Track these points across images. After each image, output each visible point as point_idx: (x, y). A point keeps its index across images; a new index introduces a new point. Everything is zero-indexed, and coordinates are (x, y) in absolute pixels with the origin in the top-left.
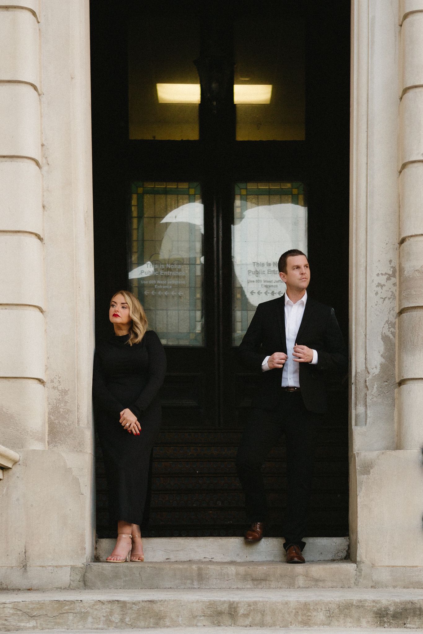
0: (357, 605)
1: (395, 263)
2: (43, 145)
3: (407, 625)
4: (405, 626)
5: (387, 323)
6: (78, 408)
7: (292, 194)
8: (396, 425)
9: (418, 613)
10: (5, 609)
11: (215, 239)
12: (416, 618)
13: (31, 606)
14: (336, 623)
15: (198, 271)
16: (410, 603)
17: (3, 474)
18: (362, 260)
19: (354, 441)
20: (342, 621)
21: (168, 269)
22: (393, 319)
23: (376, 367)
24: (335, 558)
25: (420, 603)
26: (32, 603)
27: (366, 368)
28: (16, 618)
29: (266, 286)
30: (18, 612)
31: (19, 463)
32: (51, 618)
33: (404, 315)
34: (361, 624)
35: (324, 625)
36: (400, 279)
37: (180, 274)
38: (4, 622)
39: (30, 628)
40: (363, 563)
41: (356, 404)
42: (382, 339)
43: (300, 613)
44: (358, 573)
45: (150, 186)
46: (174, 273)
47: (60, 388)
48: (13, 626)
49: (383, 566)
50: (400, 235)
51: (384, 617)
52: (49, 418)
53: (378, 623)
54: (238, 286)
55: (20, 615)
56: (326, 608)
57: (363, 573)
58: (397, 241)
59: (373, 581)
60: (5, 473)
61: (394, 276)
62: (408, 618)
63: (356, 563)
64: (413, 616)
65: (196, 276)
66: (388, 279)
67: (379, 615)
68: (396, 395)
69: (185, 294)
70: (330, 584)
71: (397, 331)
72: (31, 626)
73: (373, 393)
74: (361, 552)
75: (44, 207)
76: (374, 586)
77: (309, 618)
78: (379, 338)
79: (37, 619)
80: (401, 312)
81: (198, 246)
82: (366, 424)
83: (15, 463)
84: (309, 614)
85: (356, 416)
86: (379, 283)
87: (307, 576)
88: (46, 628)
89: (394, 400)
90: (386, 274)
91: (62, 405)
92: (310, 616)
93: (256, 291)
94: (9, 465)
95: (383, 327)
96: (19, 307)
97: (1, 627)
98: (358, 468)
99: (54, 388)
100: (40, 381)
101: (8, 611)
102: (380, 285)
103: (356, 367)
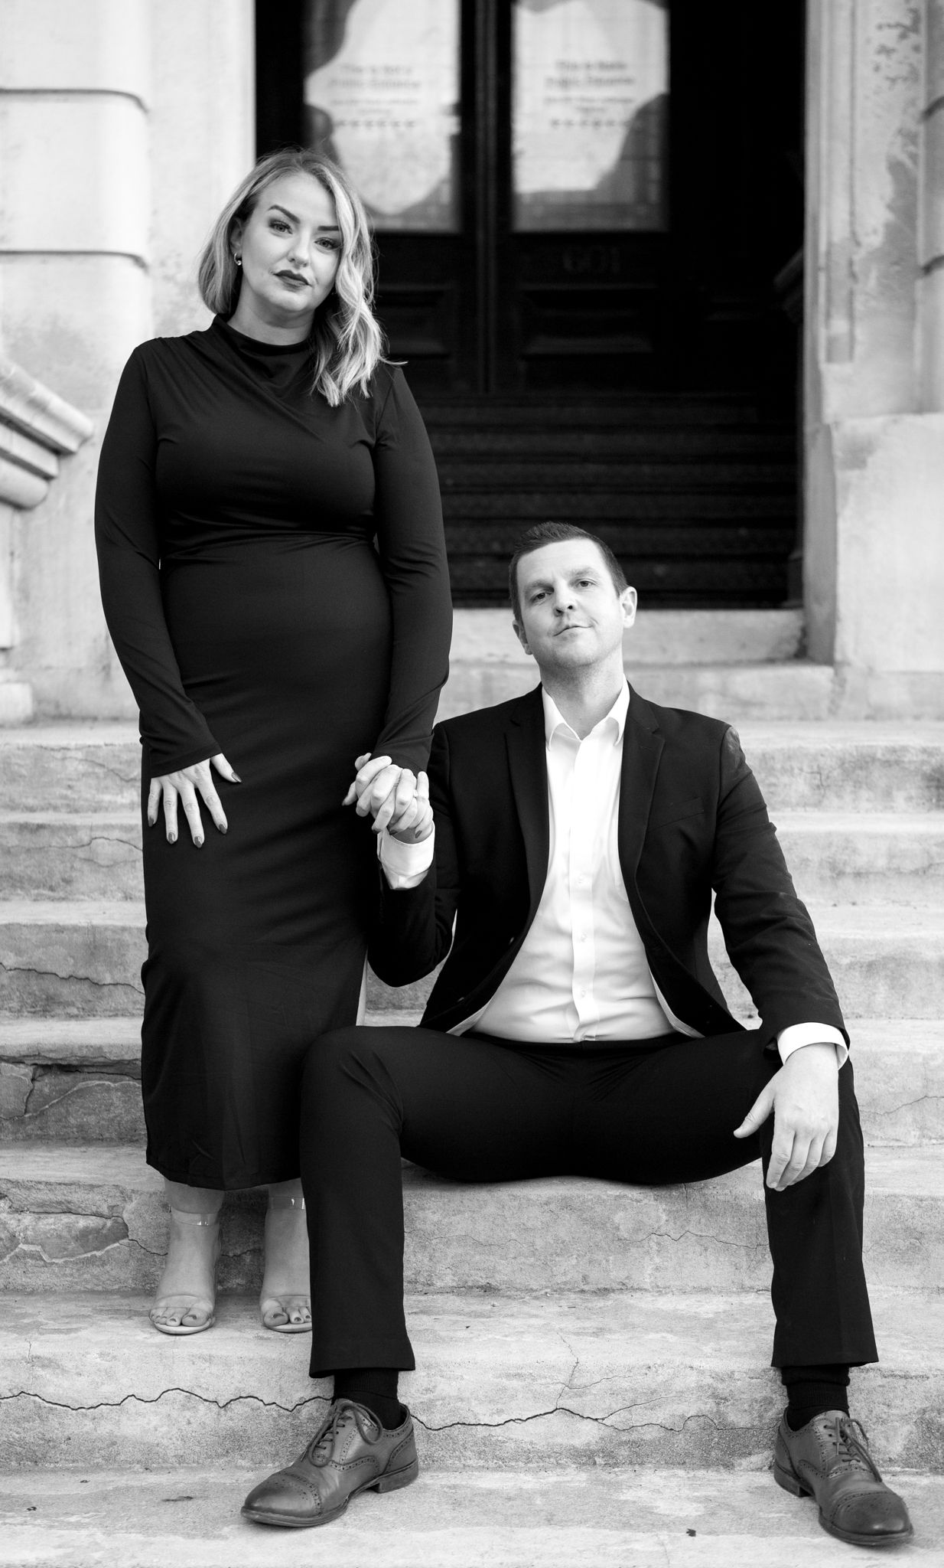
0: (884, 759)
1: (918, 2)
5: (901, 134)
8: (918, 363)
10: (67, 763)
13: (122, 756)
14: (836, 802)
17: (59, 466)
19: (824, 396)
20: (848, 798)
22: (913, 126)
23: (876, 232)
24: (773, 656)
27: (853, 234)
28: (92, 782)
29: (584, 110)
30: (97, 770)
31: (92, 440)
34: (893, 804)
35: (805, 805)
36: (930, 39)
38: (65, 792)
39: (123, 806)
40: (849, 664)
41: (828, 315)
42: (889, 169)
44: (838, 689)
47: (180, 280)
48: (86, 800)
49: (893, 673)
53: (934, 800)
55: (102, 775)
56: (812, 767)
57: (848, 688)
59: (871, 706)
60: (65, 462)
61: (917, 31)
63: (833, 666)
66: (903, 37)
67: (935, 784)
68: (919, 294)
70: (775, 712)
71: (921, 151)
72: (126, 801)
73: (870, 292)
74: (847, 641)
76: (876, 715)
77: (772, 790)
78: (883, 167)
80: (932, 109)
82: (852, 357)
83: (82, 439)
84: (773, 780)
85: (830, 341)
86: (882, 46)
87: (724, 692)
89: (915, 305)
90: (899, 25)
92: (775, 785)
93: (561, 120)
94: (69, 443)
95: (893, 143)
97: (59, 802)
98: (838, 453)
99: (168, 278)
100: (137, 260)
101: (75, 767)
102: (884, 50)
103: (830, 233)
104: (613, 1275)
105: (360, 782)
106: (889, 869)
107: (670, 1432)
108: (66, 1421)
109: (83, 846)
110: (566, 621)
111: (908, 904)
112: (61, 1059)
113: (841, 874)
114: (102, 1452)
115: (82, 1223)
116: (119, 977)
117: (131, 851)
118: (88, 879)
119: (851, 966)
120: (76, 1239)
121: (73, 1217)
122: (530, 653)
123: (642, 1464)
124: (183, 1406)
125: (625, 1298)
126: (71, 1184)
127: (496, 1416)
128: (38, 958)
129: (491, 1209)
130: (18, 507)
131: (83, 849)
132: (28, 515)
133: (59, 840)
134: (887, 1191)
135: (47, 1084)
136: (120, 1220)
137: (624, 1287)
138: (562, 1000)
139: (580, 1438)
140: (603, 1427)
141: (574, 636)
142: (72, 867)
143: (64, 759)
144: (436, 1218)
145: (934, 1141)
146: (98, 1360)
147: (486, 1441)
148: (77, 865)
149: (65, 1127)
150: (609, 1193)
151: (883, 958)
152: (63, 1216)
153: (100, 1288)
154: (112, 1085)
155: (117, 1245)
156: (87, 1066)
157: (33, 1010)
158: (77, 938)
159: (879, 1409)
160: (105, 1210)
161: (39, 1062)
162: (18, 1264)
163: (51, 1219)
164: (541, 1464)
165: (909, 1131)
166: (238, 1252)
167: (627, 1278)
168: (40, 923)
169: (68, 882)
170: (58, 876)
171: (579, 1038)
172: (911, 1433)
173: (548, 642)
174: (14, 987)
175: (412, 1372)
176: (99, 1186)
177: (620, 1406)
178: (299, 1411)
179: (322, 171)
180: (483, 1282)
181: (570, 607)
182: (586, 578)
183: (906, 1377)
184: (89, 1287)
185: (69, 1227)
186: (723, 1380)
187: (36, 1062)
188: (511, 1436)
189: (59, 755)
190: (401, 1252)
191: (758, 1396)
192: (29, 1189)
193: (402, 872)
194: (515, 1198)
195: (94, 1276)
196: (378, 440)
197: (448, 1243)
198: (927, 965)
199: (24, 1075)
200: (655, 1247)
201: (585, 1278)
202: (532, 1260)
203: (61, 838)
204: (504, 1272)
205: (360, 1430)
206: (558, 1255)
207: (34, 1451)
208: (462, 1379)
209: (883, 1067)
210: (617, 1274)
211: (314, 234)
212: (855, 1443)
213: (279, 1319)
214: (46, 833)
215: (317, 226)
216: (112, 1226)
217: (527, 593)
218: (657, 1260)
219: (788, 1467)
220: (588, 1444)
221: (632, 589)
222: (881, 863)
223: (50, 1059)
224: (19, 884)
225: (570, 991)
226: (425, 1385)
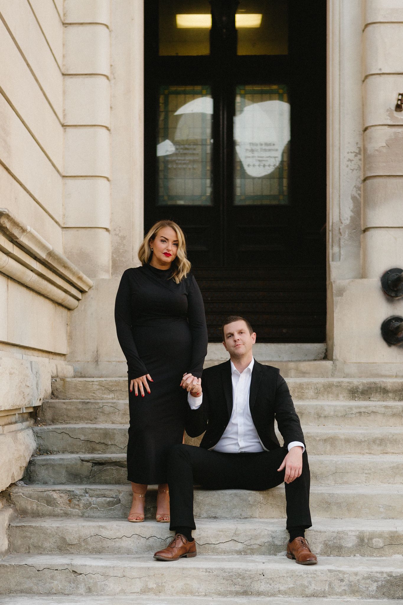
0: (336, 385)
1: (361, 145)
2: (111, 66)
3: (371, 399)
4: (370, 399)
5: (355, 187)
6: (132, 249)
7: (279, 94)
8: (361, 261)
9: (379, 390)
10: (93, 385)
11: (221, 126)
12: (377, 394)
13: (110, 384)
14: (322, 397)
15: (209, 149)
16: (374, 383)
17: (82, 296)
18: (337, 143)
19: (331, 272)
20: (325, 396)
21: (186, 149)
22: (359, 184)
23: (347, 219)
24: (316, 358)
25: (380, 383)
26: (111, 381)
27: (340, 219)
28: (101, 391)
29: (259, 161)
30: (102, 388)
31: (93, 288)
32: (124, 392)
33: (368, 182)
34: (339, 398)
35: (313, 399)
36: (364, 157)
37: (195, 152)
38: (92, 394)
40: (338, 360)
41: (332, 246)
42: (351, 198)
43: (296, 391)
44: (334, 368)
45: (173, 88)
46: (190, 152)
47: (120, 235)
48: (99, 397)
49: (353, 363)
50: (364, 125)
51: (355, 393)
52: (112, 256)
53: (351, 397)
54: (238, 160)
55: (104, 389)
56: (315, 387)
57: (337, 367)
58: (361, 130)
59: (344, 373)
60: (84, 295)
61: (360, 154)
62: (372, 394)
63: (332, 361)
64: (375, 393)
65: (207, 154)
66: (356, 156)
67: (352, 392)
68: (362, 239)
69: (198, 167)
71: (362, 193)
72: (111, 397)
73: (345, 238)
74: (337, 353)
75: (111, 108)
76: (346, 376)
77: (303, 394)
78: (350, 198)
79: (115, 393)
80: (365, 180)
81: (209, 131)
82: (340, 260)
83: (90, 288)
84: (303, 391)
85: (333, 254)
86: (349, 159)
87: (297, 369)
88: (121, 399)
89: (360, 243)
90: (354, 152)
91: (122, 247)
92: (304, 392)
93: (251, 164)
94: (86, 289)
95: (353, 190)
96: (93, 178)
97: (91, 397)
98: (334, 292)
99: (116, 235)
100: (107, 230)
101: (96, 387)
102: (350, 160)
103: (333, 219)
104: (248, 514)
105: (183, 380)
106: (334, 415)
107: (261, 546)
108: (108, 542)
109: (100, 408)
110: (237, 344)
111: (340, 425)
112: (100, 461)
113: (320, 417)
114: (117, 550)
115: (108, 499)
116: (113, 443)
117: (114, 409)
118: (102, 418)
119: (320, 440)
120: (107, 503)
121: (106, 498)
122: (227, 351)
123: (253, 554)
124: (137, 538)
125: (252, 519)
126: (105, 489)
127: (216, 542)
128: (90, 437)
129: (216, 496)
130: (69, 309)
131: (100, 409)
132: (72, 312)
133: (93, 406)
134: (321, 492)
135: (96, 468)
136: (118, 499)
137: (251, 517)
138: (235, 442)
139: (237, 547)
140: (243, 545)
141: (239, 347)
142: (97, 414)
143: (93, 384)
144: (201, 498)
145: (339, 485)
146: (116, 527)
147: (214, 548)
148: (99, 413)
149: (101, 480)
150: (247, 492)
151: (329, 438)
152: (103, 498)
153: (113, 517)
154: (114, 468)
155: (117, 505)
156: (106, 463)
157: (88, 452)
158: (101, 431)
159: (313, 540)
160: (114, 496)
161: (94, 462)
162: (91, 510)
163: (100, 498)
164: (228, 554)
165: (332, 482)
166: (149, 507)
167: (252, 515)
168: (91, 427)
169: (96, 418)
170: (93, 417)
171: (239, 452)
172: (322, 546)
173: (232, 349)
174: (83, 445)
175: (195, 530)
176: (113, 490)
177: (248, 539)
178: (166, 540)
179: (173, 226)
180: (214, 516)
181: (238, 340)
182: (242, 331)
183: (320, 532)
184: (110, 516)
185: (105, 500)
186: (274, 533)
187: (93, 462)
188: (220, 547)
189: (91, 383)
190: (193, 507)
191: (283, 537)
192: (94, 491)
193: (194, 405)
194: (222, 493)
195: (111, 514)
196: (189, 294)
197: (205, 505)
198: (341, 440)
199: (90, 465)
200: (259, 507)
201: (241, 515)
202: (227, 510)
203: (94, 406)
204: (219, 513)
205: (182, 540)
206: (234, 509)
207: (100, 550)
208: (208, 532)
209: (324, 464)
210: (249, 514)
211: (172, 243)
212: (305, 544)
213: (161, 519)
214: (90, 404)
215: (173, 240)
216: (116, 500)
217: (227, 335)
218: (260, 510)
219: (290, 553)
220: (240, 549)
221: (254, 333)
222: (332, 413)
223: (97, 461)
224: (82, 419)
225: (237, 440)
226: (199, 533)
